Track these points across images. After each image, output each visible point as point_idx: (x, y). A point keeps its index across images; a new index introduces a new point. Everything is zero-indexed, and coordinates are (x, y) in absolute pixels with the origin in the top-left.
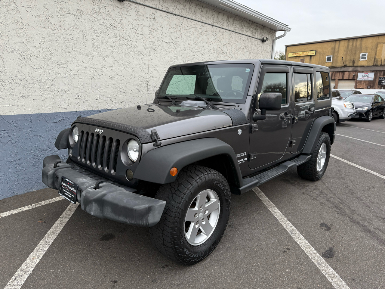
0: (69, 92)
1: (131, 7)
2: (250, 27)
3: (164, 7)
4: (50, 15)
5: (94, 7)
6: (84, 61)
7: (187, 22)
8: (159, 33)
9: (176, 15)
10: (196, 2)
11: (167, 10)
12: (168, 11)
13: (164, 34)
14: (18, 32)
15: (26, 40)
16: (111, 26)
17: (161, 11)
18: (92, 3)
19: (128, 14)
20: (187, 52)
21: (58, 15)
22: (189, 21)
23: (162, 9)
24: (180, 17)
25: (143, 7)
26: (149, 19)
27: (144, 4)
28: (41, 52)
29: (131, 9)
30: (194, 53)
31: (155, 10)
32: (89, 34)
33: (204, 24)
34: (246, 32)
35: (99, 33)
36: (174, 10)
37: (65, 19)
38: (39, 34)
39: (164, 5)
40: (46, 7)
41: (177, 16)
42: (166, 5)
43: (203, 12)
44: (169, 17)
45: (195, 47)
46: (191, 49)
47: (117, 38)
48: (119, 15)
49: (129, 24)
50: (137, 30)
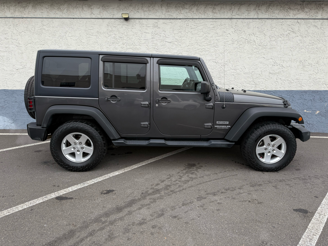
1: (136, 22)
2: (303, 9)
3: (167, 16)
4: (82, 38)
5: (108, 28)
7: (194, 22)
8: (162, 36)
10: (205, 3)
11: (170, 17)
12: (172, 18)
13: (167, 36)
16: (120, 38)
17: (164, 20)
18: (107, 26)
19: (134, 27)
20: (193, 47)
21: (86, 37)
22: (196, 21)
23: (165, 18)
24: (185, 20)
25: (146, 20)
26: (151, 28)
27: (147, 18)
29: (135, 24)
30: (204, 46)
31: (158, 20)
33: (217, 20)
35: (111, 43)
36: (177, 16)
37: (90, 39)
39: (167, 14)
40: (80, 34)
41: (182, 20)
42: (169, 13)
43: (216, 9)
44: (173, 22)
45: (204, 41)
46: (199, 44)
47: (124, 45)
48: (126, 29)
49: (134, 34)
50: (141, 37)
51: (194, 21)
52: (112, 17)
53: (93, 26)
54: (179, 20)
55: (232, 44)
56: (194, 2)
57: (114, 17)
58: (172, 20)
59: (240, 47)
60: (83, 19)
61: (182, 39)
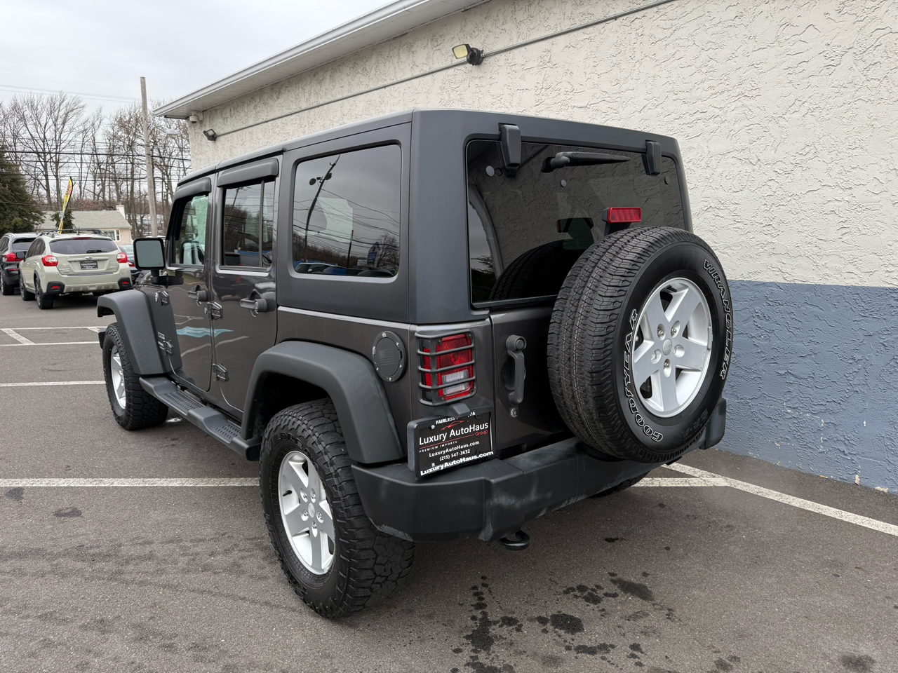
1: (499, 63)
3: (577, 20)
5: (441, 97)
7: (663, 17)
8: (563, 90)
9: (616, 18)
11: (586, 22)
12: (591, 21)
13: (576, 87)
17: (568, 35)
19: (494, 81)
22: (669, 9)
23: (573, 27)
25: (522, 49)
26: (536, 70)
27: (525, 41)
29: (498, 68)
31: (551, 40)
39: (578, 12)
41: (621, 19)
42: (581, 10)
44: (594, 35)
45: (702, 82)
46: (681, 95)
50: (509, 106)
52: (449, 64)
53: (415, 97)
54: (613, 22)
55: (825, 71)
58: (591, 29)
59: (870, 74)
60: (400, 84)
61: (624, 87)
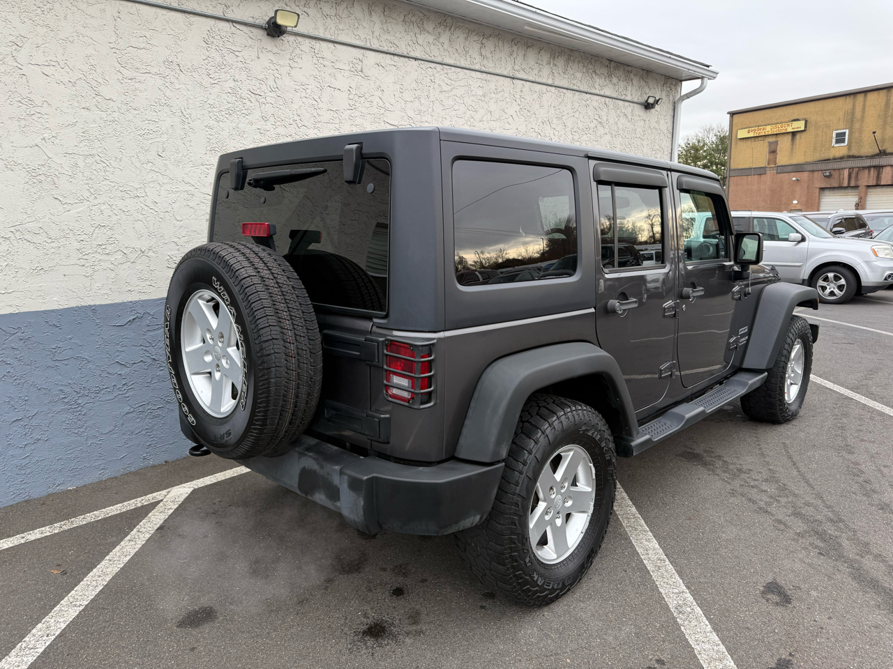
0: (151, 254)
1: (302, 47)
2: (610, 76)
3: (384, 44)
4: (100, 80)
5: (208, 54)
6: (187, 180)
7: (446, 75)
8: (375, 103)
9: (416, 59)
10: (466, 26)
11: (392, 50)
12: (396, 52)
13: (387, 105)
14: (23, 123)
15: (44, 139)
16: (253, 95)
17: (378, 53)
18: (205, 45)
19: (295, 65)
21: (121, 78)
22: (449, 71)
23: (381, 49)
24: (426, 63)
25: (331, 45)
26: (347, 74)
27: (333, 38)
28: (81, 164)
29: (300, 52)
31: (362, 51)
32: (199, 116)
33: (489, 75)
34: (602, 87)
35: (223, 113)
36: (410, 49)
37: (137, 85)
38: (74, 124)
39: (385, 37)
40: (91, 61)
41: (420, 62)
42: (389, 37)
43: (487, 48)
44: (399, 64)
47: (268, 123)
48: (273, 68)
49: (298, 87)
51: (446, 71)
52: (220, 14)
53: (147, 34)
54: (414, 61)
56: (444, 19)
57: (230, 16)
58: (396, 58)
